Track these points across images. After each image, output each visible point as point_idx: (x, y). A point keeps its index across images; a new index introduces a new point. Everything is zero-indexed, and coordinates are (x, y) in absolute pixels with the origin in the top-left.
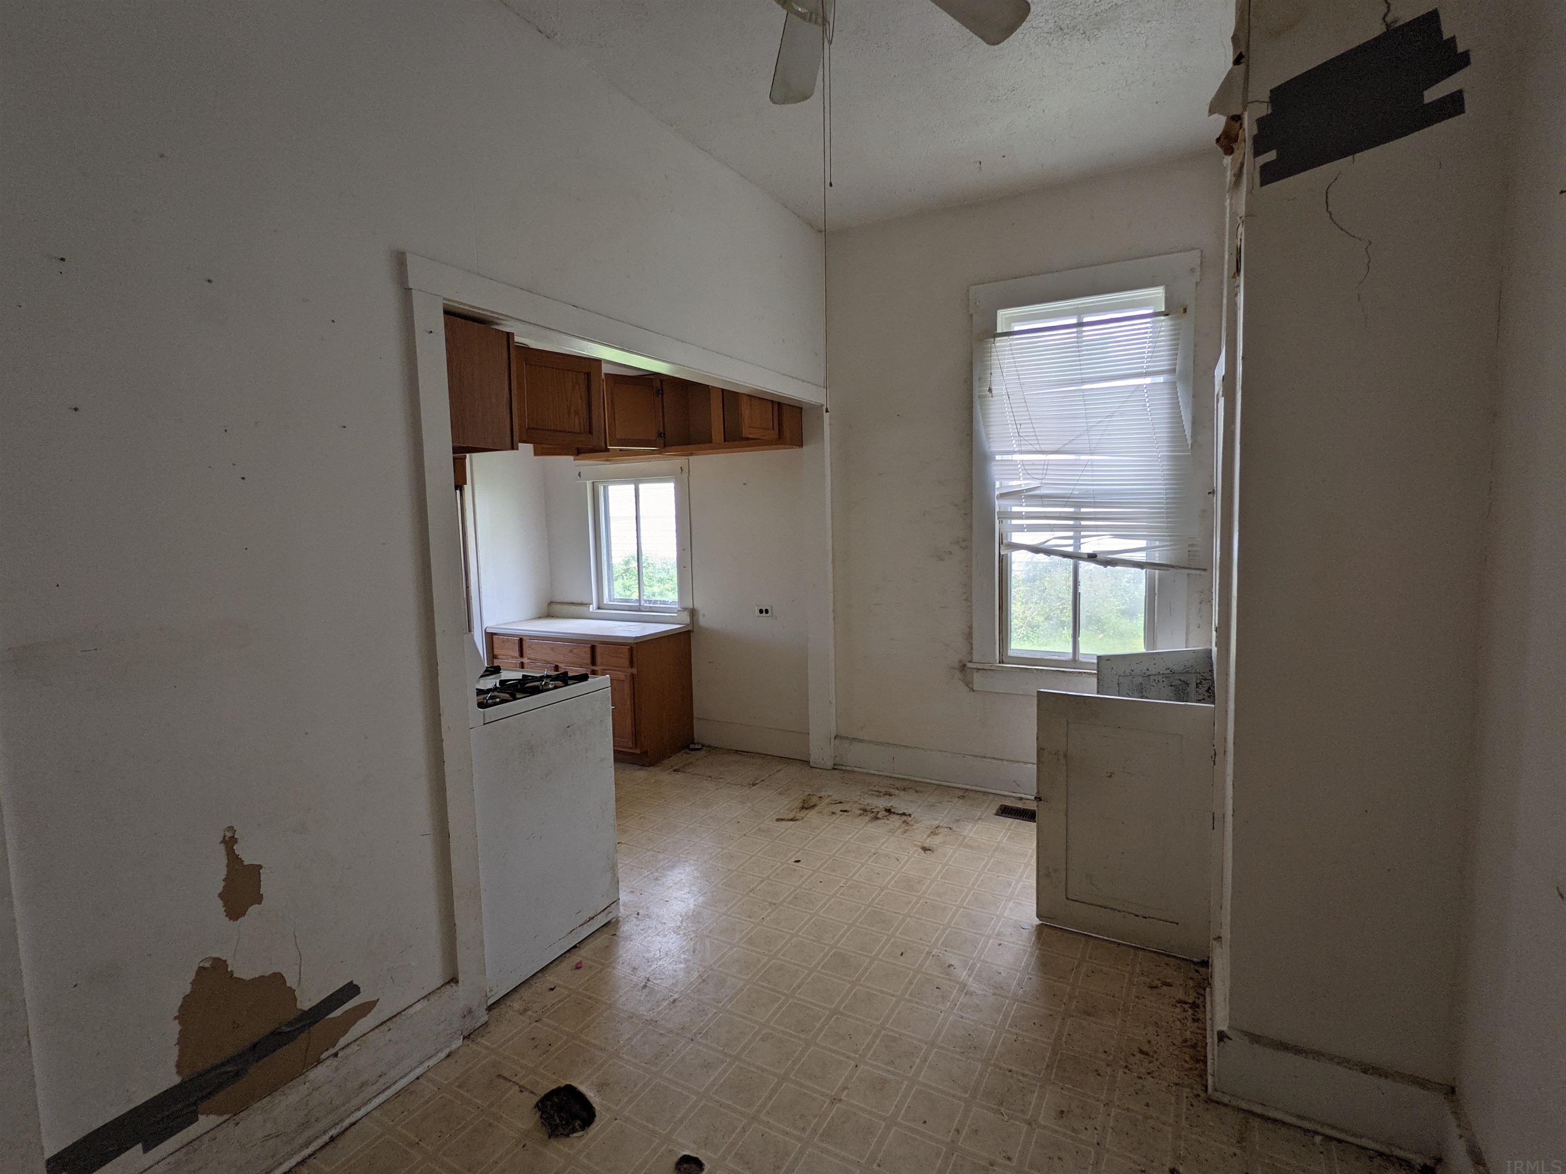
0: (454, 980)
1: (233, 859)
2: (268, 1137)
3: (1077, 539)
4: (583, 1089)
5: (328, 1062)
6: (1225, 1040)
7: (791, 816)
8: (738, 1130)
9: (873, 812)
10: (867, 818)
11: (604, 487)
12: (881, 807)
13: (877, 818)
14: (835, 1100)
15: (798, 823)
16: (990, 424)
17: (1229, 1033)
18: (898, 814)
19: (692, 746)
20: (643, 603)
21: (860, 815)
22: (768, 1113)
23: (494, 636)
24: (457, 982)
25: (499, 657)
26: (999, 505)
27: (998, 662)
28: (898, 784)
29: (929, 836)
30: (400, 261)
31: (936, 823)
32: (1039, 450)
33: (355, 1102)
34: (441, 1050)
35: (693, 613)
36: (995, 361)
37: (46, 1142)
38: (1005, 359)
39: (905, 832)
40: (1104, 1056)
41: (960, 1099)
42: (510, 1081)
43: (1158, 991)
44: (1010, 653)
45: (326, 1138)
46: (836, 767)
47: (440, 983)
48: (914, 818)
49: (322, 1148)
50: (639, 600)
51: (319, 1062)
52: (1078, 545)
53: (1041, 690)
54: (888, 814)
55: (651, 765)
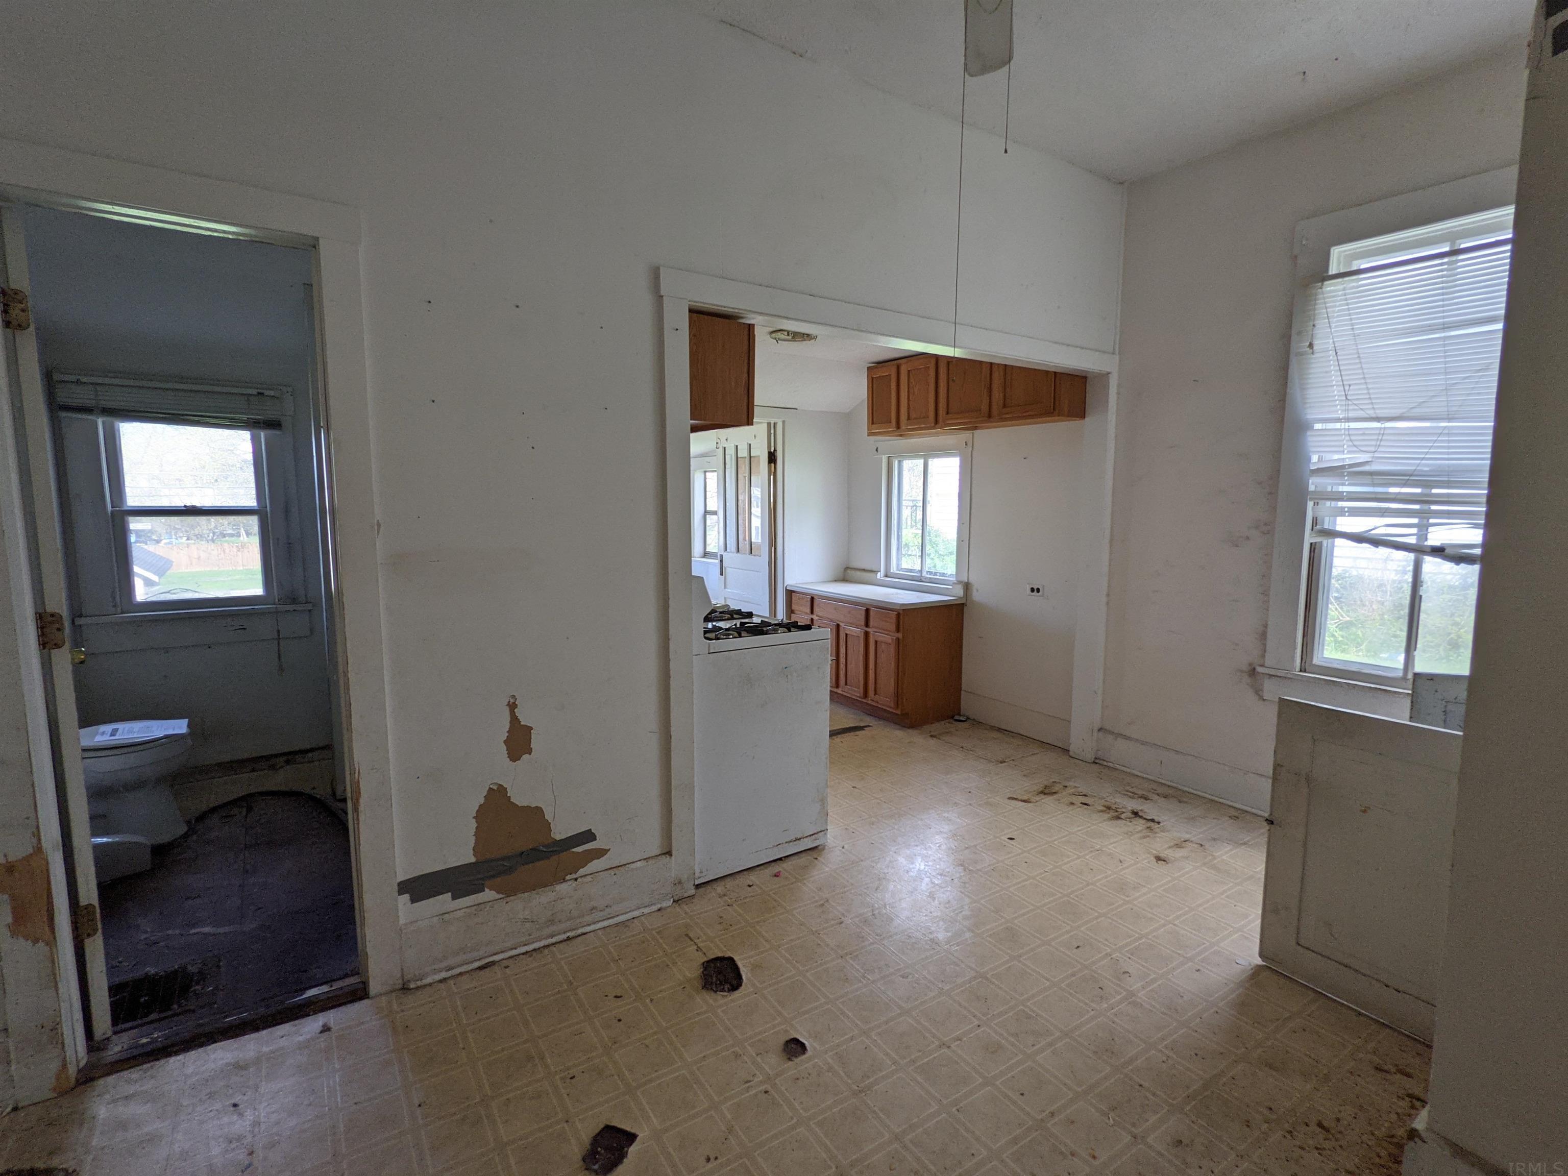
0: (669, 853)
1: (514, 719)
2: (526, 920)
3: (1423, 529)
4: (740, 964)
5: (569, 883)
6: (1416, 1139)
7: (1025, 798)
8: (847, 1037)
9: (1117, 811)
10: (1107, 816)
11: (899, 462)
12: (1130, 808)
13: (1118, 818)
14: (943, 1045)
15: (1030, 805)
16: (1309, 386)
17: (1424, 1135)
18: (1145, 819)
19: (957, 717)
20: (924, 574)
21: (1102, 811)
22: (879, 1034)
23: (793, 594)
24: (671, 855)
25: (796, 612)
26: (1314, 483)
27: (1298, 669)
28: (1161, 790)
29: (1170, 847)
30: (655, 274)
31: (1187, 836)
32: (1374, 416)
33: (588, 919)
34: (654, 904)
35: (967, 586)
36: (1321, 311)
37: (399, 870)
38: (1335, 306)
39: (1144, 837)
40: (1266, 1112)
41: (1070, 1089)
42: (692, 941)
43: (1388, 1076)
44: (1316, 661)
45: (564, 936)
46: (1097, 761)
47: (658, 852)
48: (1163, 826)
49: (561, 942)
50: (921, 571)
51: (564, 881)
52: (1423, 536)
53: (1286, 698)
54: (1133, 816)
55: (912, 726)
